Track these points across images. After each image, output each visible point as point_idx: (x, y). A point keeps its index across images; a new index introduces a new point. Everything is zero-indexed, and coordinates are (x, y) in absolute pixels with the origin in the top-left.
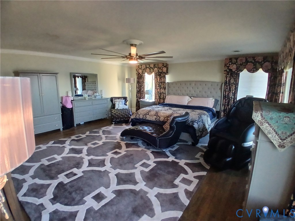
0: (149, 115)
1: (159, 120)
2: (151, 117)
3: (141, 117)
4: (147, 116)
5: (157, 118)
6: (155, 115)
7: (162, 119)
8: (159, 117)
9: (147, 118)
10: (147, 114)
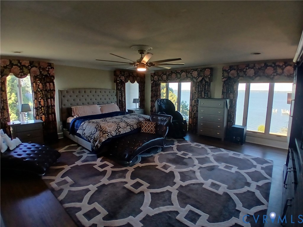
0: (120, 128)
1: (134, 128)
2: (125, 129)
3: (114, 134)
4: (120, 130)
5: (131, 128)
6: (127, 126)
7: (135, 127)
8: (132, 126)
9: (122, 133)
10: (119, 127)
